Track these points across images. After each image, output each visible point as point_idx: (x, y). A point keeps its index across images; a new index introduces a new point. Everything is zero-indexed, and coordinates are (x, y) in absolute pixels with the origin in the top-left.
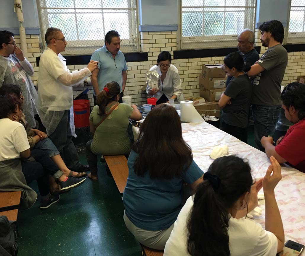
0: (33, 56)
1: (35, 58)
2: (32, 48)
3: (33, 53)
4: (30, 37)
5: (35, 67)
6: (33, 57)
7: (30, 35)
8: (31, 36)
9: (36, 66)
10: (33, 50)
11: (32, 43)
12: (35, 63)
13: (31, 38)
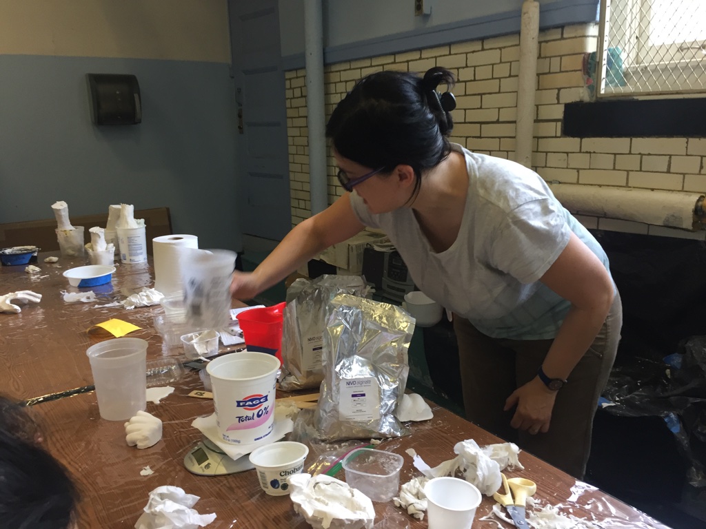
0: (558, 98)
1: (561, 108)
2: (561, 72)
3: (559, 89)
4: (562, 34)
5: (556, 137)
6: (558, 103)
7: (562, 27)
8: (564, 31)
9: (559, 134)
10: (560, 80)
11: (561, 56)
12: (559, 124)
13: (562, 38)
